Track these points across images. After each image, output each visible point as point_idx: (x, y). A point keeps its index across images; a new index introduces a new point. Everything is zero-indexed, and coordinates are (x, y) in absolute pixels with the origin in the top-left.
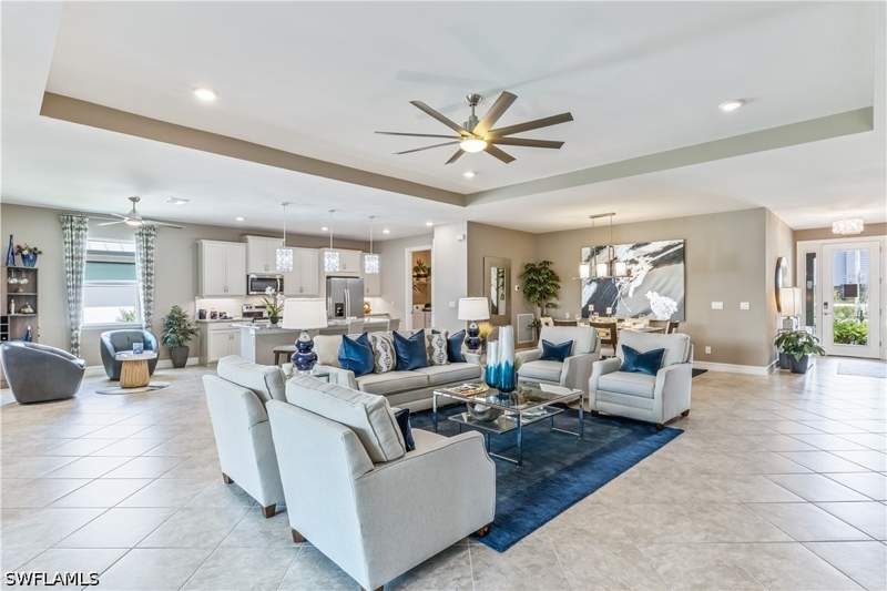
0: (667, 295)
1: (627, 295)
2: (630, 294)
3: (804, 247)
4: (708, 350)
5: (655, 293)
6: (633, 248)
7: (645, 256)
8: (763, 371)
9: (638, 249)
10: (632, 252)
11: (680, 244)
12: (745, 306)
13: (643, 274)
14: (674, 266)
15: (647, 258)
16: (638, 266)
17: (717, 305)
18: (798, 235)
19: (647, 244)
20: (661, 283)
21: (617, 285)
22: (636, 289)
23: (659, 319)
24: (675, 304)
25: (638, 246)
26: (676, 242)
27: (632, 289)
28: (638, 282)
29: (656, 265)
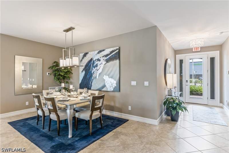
0: (112, 77)
1: (96, 77)
2: (97, 77)
3: (179, 57)
4: (130, 108)
5: (107, 76)
6: (98, 53)
7: (103, 57)
8: (156, 122)
9: (100, 53)
10: (98, 55)
11: (117, 49)
12: (146, 83)
13: (102, 66)
14: (115, 61)
15: (104, 58)
16: (101, 62)
17: (134, 83)
18: (176, 52)
19: (104, 50)
20: (109, 71)
21: (92, 72)
22: (100, 74)
23: (109, 90)
24: (115, 82)
25: (101, 51)
26: (115, 48)
27: (98, 74)
28: (100, 71)
29: (107, 61)
